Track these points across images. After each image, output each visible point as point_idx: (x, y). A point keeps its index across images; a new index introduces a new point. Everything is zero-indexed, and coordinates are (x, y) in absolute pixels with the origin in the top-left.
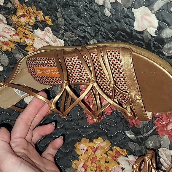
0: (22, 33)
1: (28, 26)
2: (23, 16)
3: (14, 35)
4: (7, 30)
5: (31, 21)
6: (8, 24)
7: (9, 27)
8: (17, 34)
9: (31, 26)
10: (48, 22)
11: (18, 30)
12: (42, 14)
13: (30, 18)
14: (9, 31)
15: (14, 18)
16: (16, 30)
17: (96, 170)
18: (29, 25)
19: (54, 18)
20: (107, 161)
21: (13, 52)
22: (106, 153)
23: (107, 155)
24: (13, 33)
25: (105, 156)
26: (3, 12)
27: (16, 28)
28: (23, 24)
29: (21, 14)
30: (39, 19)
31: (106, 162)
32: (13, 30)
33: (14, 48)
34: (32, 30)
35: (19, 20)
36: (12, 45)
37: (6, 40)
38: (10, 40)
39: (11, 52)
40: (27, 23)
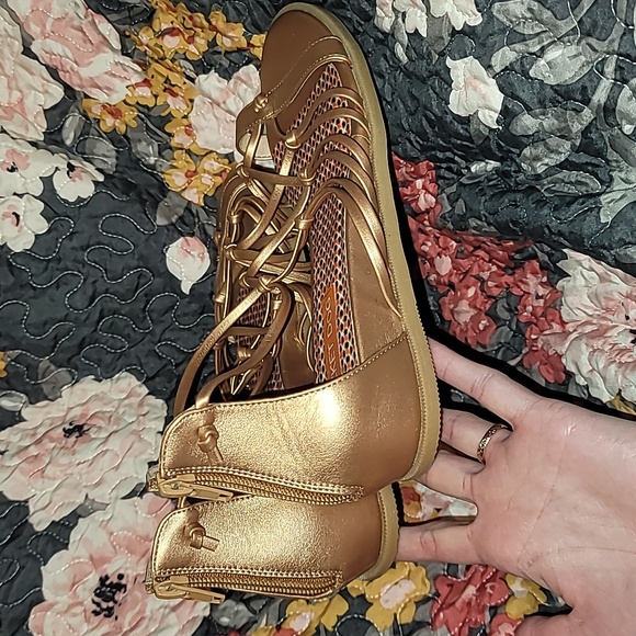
0: (162, 80)
1: (183, 62)
2: (172, 32)
3: (137, 85)
4: (119, 71)
5: (192, 48)
6: (124, 52)
7: (127, 61)
8: (146, 82)
9: (191, 62)
11: (151, 72)
13: (191, 40)
14: (124, 74)
15: (145, 37)
16: (143, 70)
18: (186, 59)
21: (129, 135)
24: (136, 79)
26: (114, 17)
27: (144, 66)
28: (169, 55)
29: (164, 27)
32: (136, 71)
33: (134, 124)
34: (193, 75)
35: (159, 42)
36: (130, 116)
37: (115, 99)
38: (124, 101)
39: (125, 136)
40: (181, 52)
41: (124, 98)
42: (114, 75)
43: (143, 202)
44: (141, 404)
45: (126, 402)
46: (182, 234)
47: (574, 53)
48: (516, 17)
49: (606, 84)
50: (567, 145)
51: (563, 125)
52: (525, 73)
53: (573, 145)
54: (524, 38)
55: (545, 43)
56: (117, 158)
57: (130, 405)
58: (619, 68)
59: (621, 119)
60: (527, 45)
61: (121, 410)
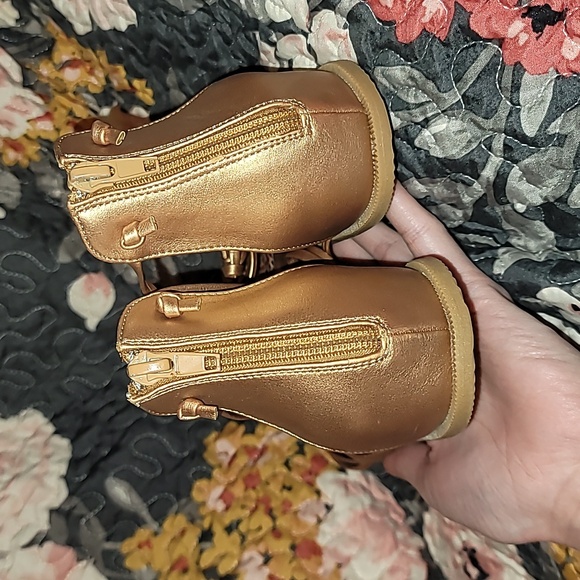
0: (64, 112)
1: (85, 95)
2: (72, 64)
5: (93, 80)
6: (26, 84)
7: (28, 94)
8: (48, 115)
9: (94, 95)
10: (140, 95)
11: (53, 104)
12: (123, 73)
13: (91, 72)
15: (45, 70)
16: (46, 103)
17: (256, 508)
18: (88, 92)
19: (160, 88)
20: (288, 485)
22: (287, 464)
23: (289, 468)
24: (37, 112)
25: (285, 470)
26: (13, 49)
27: (46, 97)
28: (72, 87)
29: (65, 58)
30: (115, 83)
31: (284, 487)
32: (38, 105)
33: (36, 158)
34: (96, 108)
35: (60, 75)
36: (32, 149)
37: (16, 134)
38: (26, 136)
39: (28, 169)
40: (82, 85)
41: (25, 132)
42: (13, 110)
43: (45, 238)
44: (46, 444)
45: (32, 441)
46: (86, 271)
47: (460, 128)
48: (400, 84)
49: (495, 160)
50: (460, 213)
51: (453, 195)
52: (411, 142)
53: (465, 215)
54: (407, 107)
55: (429, 115)
56: (22, 191)
57: (34, 446)
58: (507, 147)
59: (512, 198)
60: (411, 114)
61: (26, 451)
